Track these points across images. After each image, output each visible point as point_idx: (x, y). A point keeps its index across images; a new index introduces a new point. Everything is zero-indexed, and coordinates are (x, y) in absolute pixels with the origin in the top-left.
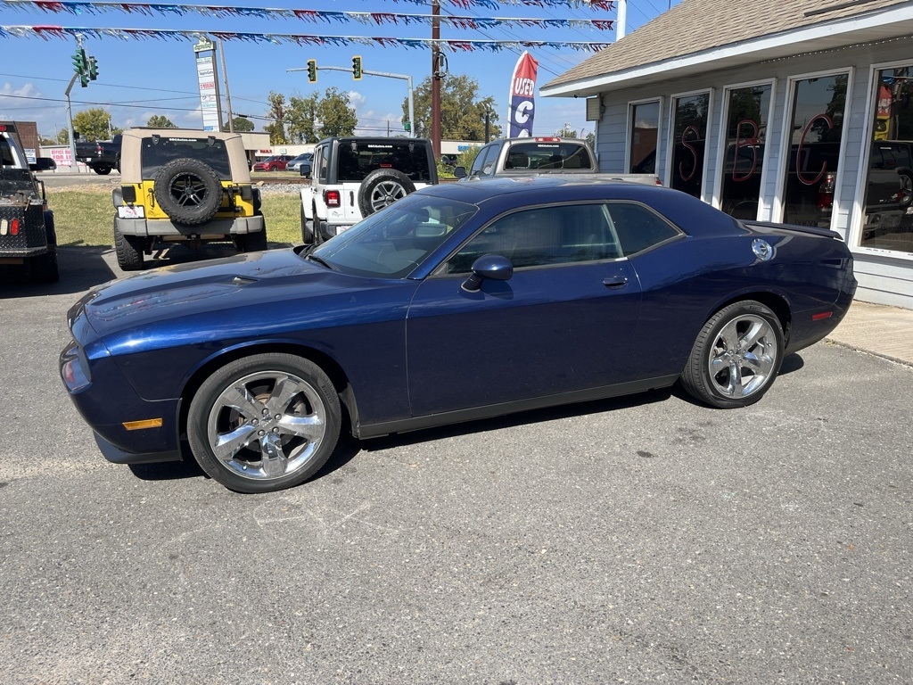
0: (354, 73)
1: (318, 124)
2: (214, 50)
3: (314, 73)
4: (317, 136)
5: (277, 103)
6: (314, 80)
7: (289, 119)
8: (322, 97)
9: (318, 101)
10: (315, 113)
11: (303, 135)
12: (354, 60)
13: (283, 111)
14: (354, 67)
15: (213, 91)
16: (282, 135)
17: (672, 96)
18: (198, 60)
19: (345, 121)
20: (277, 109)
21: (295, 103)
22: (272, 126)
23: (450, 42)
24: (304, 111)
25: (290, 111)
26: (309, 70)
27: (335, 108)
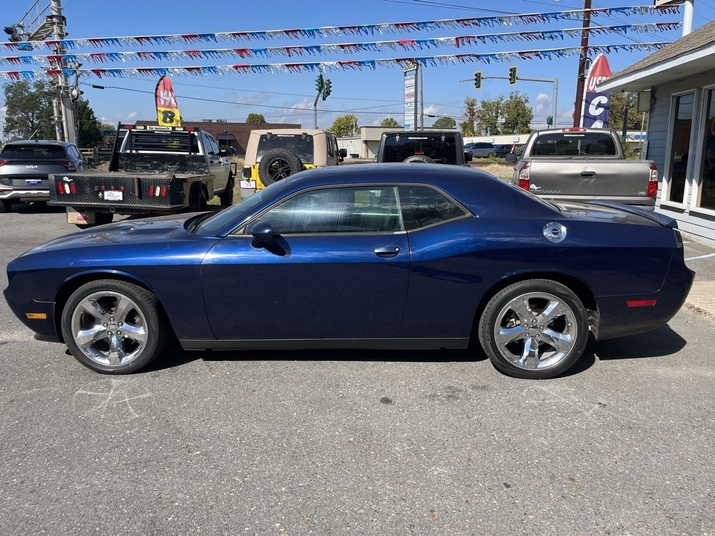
0: (510, 79)
1: (501, 120)
2: (417, 70)
3: (479, 81)
4: (499, 129)
5: (471, 105)
6: (479, 87)
7: (479, 117)
8: (507, 98)
9: (503, 102)
10: (499, 111)
11: (489, 129)
12: (511, 70)
13: (475, 111)
14: (511, 75)
15: (413, 99)
16: (472, 128)
17: (705, 87)
18: (406, 78)
19: (523, 117)
20: (470, 109)
21: (484, 104)
22: (465, 123)
23: (520, 53)
24: (491, 110)
25: (480, 111)
26: (476, 80)
27: (516, 107)
